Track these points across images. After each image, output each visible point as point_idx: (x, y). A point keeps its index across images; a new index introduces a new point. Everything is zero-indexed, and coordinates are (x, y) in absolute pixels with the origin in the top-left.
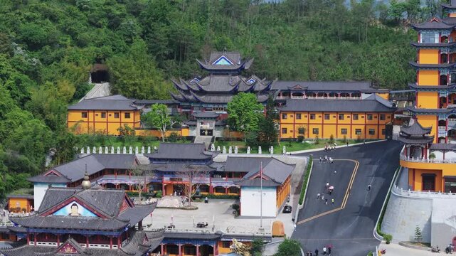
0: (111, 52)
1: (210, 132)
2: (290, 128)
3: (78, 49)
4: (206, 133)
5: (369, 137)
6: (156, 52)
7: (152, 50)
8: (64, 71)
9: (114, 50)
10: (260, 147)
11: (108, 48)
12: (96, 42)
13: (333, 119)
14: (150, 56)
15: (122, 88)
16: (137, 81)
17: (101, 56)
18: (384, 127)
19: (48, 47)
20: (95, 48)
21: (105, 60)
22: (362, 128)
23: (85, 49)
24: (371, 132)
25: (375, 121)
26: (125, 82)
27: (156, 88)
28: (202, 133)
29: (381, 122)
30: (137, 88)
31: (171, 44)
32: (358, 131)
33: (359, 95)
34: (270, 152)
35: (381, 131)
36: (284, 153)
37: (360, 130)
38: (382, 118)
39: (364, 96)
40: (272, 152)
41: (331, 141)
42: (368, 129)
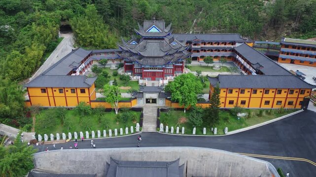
0: (73, 13)
1: (154, 101)
2: (222, 100)
3: (47, 13)
4: (151, 101)
5: (287, 107)
6: (103, 12)
7: (100, 11)
8: (33, 36)
9: (74, 12)
11: (70, 11)
12: (61, 6)
14: (99, 16)
15: (82, 40)
16: (92, 36)
17: (65, 17)
18: (302, 100)
19: (22, 13)
20: (60, 11)
21: (68, 20)
22: (283, 100)
23: (52, 13)
24: (290, 103)
26: (83, 36)
27: (105, 39)
28: (148, 101)
29: (301, 96)
30: (93, 39)
31: (112, 7)
32: (279, 102)
33: (233, 43)
34: (213, 132)
35: (298, 102)
36: (228, 133)
37: (281, 102)
38: (302, 92)
39: (237, 45)
40: (215, 133)
41: (260, 114)
42: (288, 100)
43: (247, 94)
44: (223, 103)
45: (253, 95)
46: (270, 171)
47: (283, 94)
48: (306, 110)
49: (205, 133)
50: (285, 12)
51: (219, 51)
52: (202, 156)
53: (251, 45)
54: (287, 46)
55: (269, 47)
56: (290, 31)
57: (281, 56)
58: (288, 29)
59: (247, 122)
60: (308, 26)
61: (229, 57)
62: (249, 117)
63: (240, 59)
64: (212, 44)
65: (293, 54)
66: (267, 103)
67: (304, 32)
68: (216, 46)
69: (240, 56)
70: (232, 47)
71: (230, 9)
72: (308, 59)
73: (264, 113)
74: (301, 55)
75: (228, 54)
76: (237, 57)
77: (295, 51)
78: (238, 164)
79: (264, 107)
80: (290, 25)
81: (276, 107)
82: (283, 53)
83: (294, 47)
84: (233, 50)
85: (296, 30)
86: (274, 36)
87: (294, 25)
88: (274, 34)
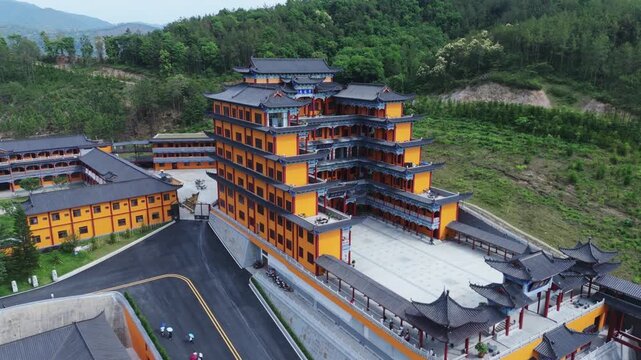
2: (44, 234)
5: (153, 222)
10: (14, 283)
13: (105, 212)
18: (169, 208)
22: (144, 214)
24: (155, 216)
25: (158, 203)
29: (166, 203)
32: (139, 218)
33: (76, 151)
34: (32, 284)
35: (166, 213)
36: (56, 279)
37: (141, 217)
38: (166, 198)
39: (83, 152)
40: (36, 284)
41: (111, 240)
42: (151, 213)
43: (85, 215)
44: (48, 238)
45: (96, 215)
46: (119, 302)
47: (141, 205)
48: (178, 220)
49: (15, 289)
50: (153, 97)
51: (51, 166)
52: (10, 321)
53: (107, 150)
54: (160, 145)
55: (137, 150)
56: (170, 124)
57: (156, 160)
58: (168, 122)
59: (91, 256)
60: (191, 114)
61: (75, 175)
62: (94, 248)
63: (90, 174)
64: (34, 156)
65: (171, 155)
66: (122, 222)
67: (188, 124)
68: (43, 158)
69: (90, 169)
70: (75, 156)
71: (69, 97)
72: (192, 158)
73: (118, 239)
74: (183, 154)
75: (70, 170)
76: (87, 171)
77: (173, 150)
78: (72, 311)
79: (119, 229)
80: (169, 115)
81: (137, 226)
82: (158, 155)
83: (170, 145)
84: (78, 162)
85: (179, 123)
86: (148, 134)
87: (175, 115)
88: (148, 131)
